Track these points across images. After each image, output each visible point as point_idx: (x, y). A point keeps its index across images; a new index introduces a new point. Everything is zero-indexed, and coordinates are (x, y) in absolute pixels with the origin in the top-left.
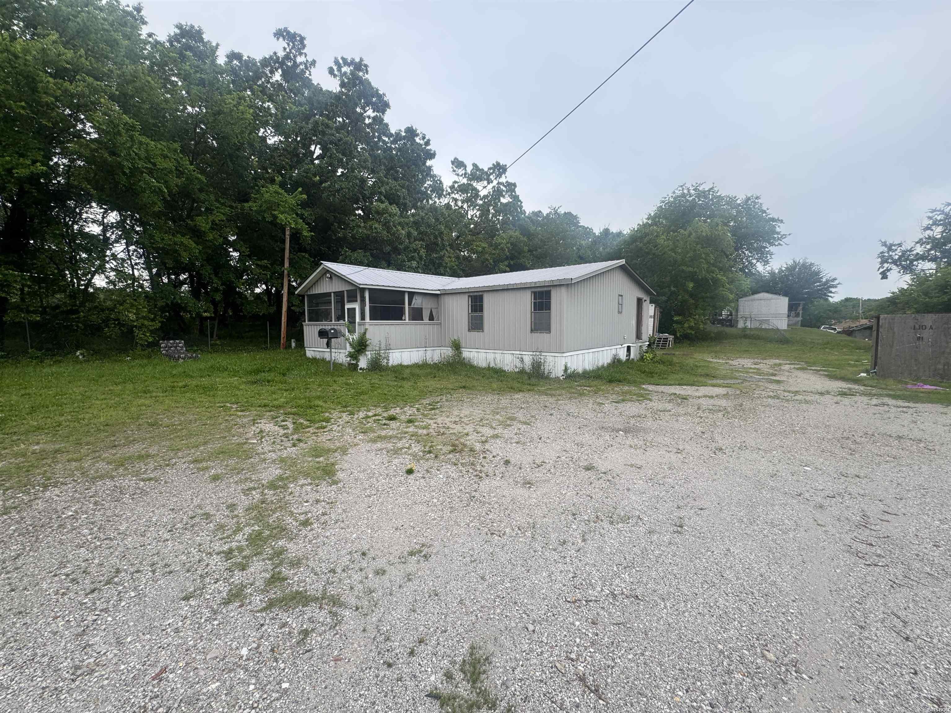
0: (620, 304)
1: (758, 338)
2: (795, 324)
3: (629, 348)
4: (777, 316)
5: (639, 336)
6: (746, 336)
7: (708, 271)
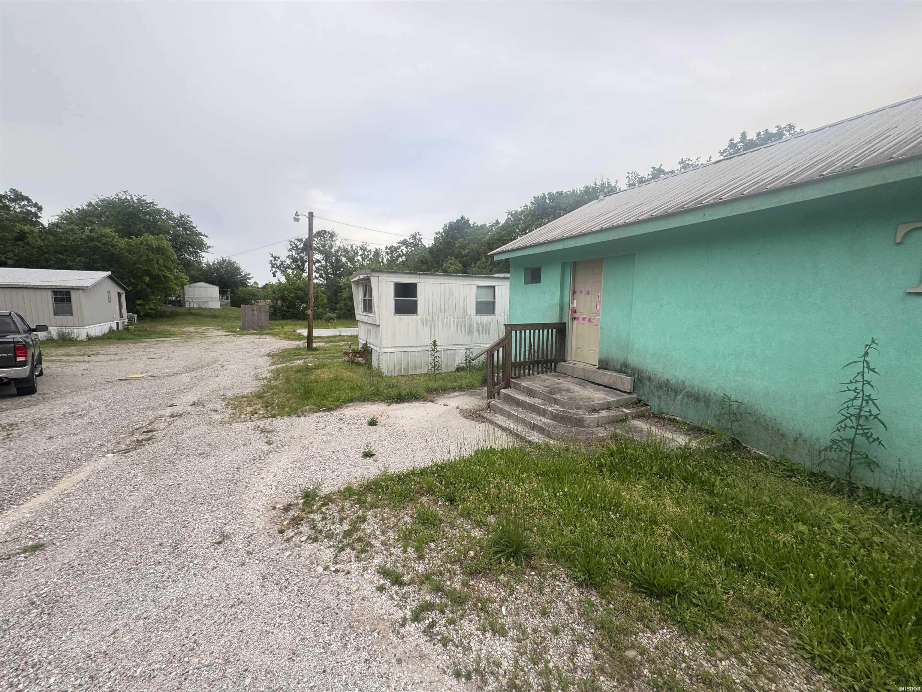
0: (109, 297)
1: (199, 315)
2: (227, 304)
3: (117, 323)
4: (212, 299)
5: (121, 316)
6: (191, 314)
7: (159, 270)
